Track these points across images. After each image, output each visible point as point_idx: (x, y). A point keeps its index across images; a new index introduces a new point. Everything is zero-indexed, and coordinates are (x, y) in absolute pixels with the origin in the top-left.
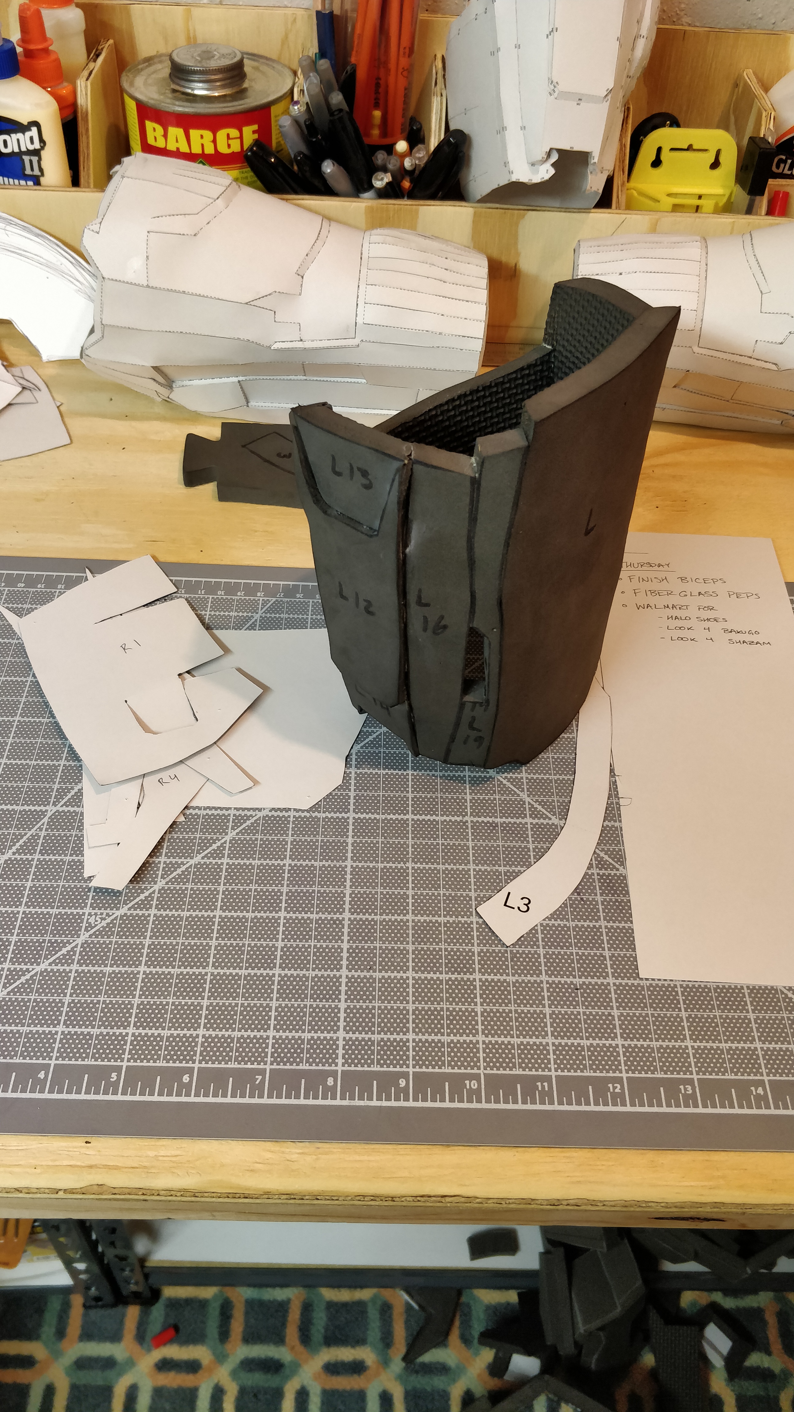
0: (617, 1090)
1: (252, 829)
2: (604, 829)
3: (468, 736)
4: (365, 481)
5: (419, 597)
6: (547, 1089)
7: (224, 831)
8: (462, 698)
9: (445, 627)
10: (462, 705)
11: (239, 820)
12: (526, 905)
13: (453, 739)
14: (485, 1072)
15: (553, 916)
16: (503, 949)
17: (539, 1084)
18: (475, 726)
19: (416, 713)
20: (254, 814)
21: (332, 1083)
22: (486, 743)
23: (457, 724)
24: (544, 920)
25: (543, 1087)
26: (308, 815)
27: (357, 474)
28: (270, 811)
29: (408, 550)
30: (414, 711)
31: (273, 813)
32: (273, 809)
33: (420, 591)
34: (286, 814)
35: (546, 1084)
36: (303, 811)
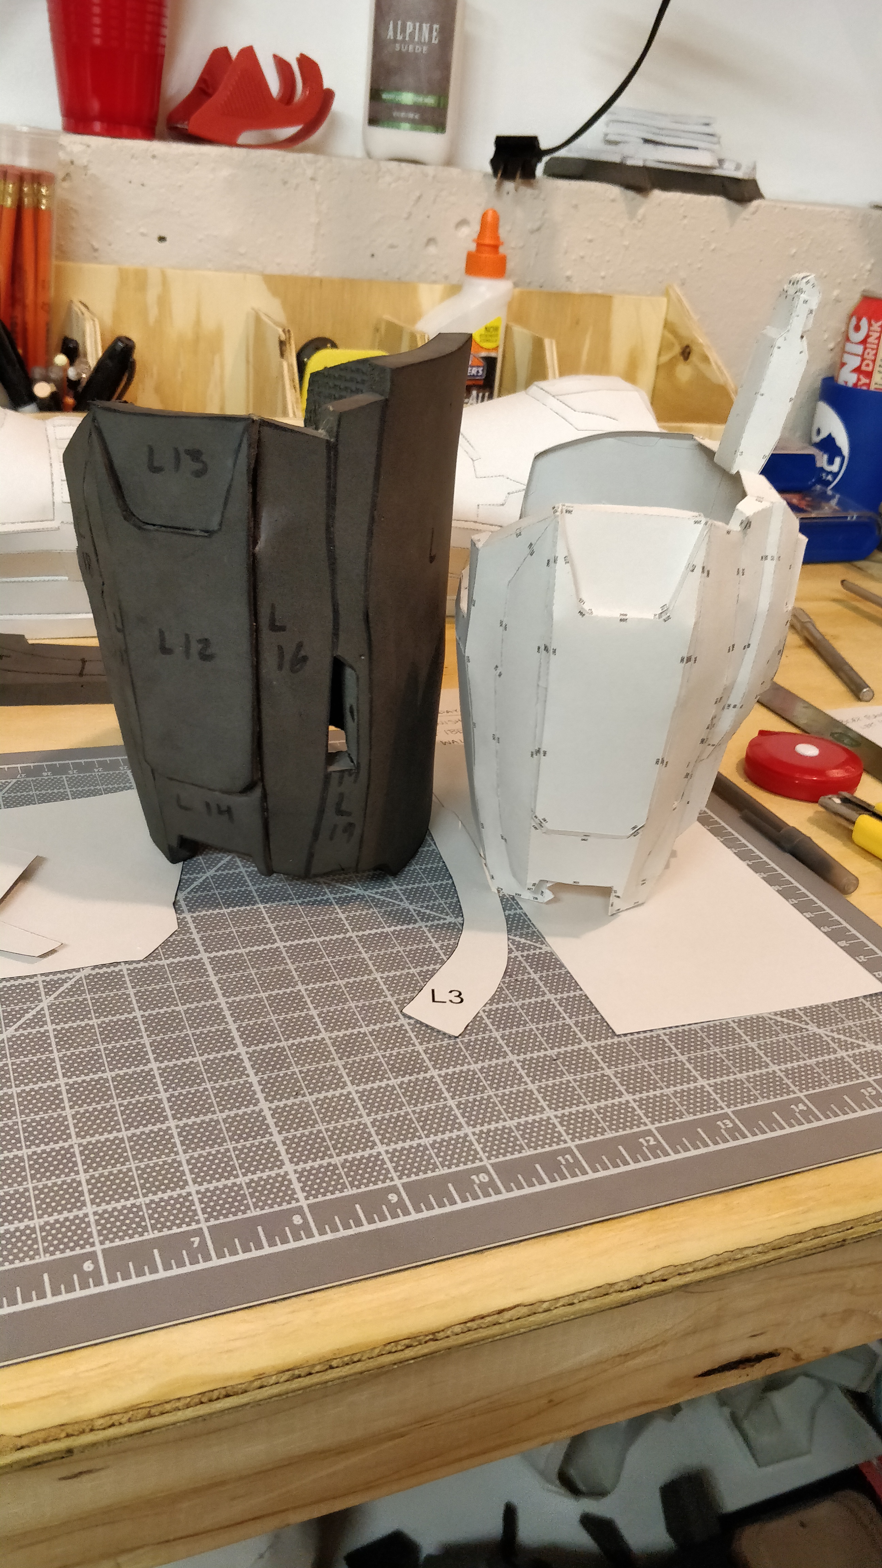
0: (652, 1142)
1: (77, 988)
2: (507, 918)
3: (335, 826)
4: (198, 466)
5: (273, 620)
6: (571, 1161)
7: (36, 999)
8: (326, 768)
9: (305, 659)
10: (327, 777)
11: (51, 986)
12: (458, 996)
13: (316, 834)
14: (491, 1161)
15: (492, 1001)
16: (452, 1042)
17: (560, 1158)
18: (344, 807)
19: (271, 802)
20: (71, 976)
21: (301, 1221)
22: (357, 831)
23: (321, 811)
24: (485, 1006)
25: (567, 1160)
26: (146, 965)
27: (186, 459)
28: (93, 969)
29: (257, 548)
30: (270, 799)
31: (97, 970)
32: (96, 967)
33: (273, 607)
34: (117, 969)
35: (568, 1156)
36: (138, 962)
